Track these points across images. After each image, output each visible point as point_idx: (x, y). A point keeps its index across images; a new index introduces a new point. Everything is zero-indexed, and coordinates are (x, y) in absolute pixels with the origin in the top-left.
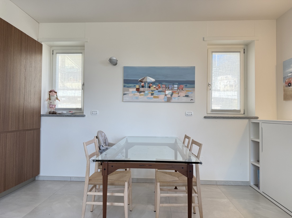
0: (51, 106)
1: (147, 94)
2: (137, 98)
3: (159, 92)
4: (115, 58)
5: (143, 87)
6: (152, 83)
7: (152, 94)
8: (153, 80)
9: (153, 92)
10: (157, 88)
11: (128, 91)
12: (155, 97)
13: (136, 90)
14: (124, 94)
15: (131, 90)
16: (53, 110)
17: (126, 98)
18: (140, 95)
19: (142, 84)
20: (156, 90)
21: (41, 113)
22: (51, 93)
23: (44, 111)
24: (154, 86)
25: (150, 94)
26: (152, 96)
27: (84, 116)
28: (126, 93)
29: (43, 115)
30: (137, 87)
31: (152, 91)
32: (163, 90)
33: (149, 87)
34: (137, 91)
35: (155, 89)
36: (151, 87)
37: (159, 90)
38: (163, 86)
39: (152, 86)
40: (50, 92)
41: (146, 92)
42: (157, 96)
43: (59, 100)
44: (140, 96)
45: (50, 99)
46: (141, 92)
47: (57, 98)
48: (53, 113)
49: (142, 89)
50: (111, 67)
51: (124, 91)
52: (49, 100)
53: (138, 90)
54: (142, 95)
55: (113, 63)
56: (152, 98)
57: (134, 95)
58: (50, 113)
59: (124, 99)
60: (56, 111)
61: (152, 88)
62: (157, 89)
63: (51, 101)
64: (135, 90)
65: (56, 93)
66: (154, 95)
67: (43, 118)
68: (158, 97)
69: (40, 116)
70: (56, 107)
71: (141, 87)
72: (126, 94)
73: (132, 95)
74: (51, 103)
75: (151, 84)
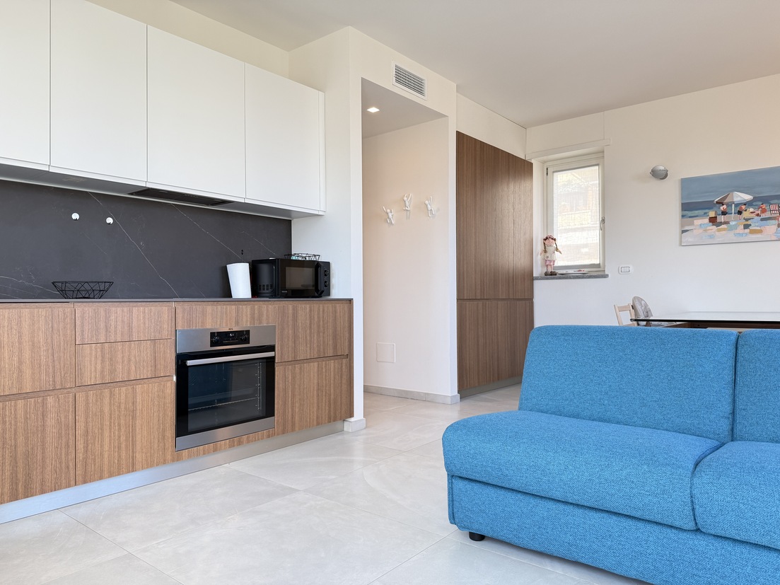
0: (547, 263)
1: (735, 227)
2: (711, 237)
3: (762, 220)
4: (662, 168)
5: (724, 213)
6: (745, 205)
7: (746, 227)
8: (748, 197)
9: (749, 222)
10: (759, 212)
11: (692, 224)
12: (753, 232)
13: (710, 222)
14: (683, 232)
15: (698, 222)
16: (550, 270)
17: (688, 238)
18: (719, 231)
19: (722, 208)
20: (757, 218)
21: (535, 275)
22: (547, 242)
23: (538, 271)
24: (752, 210)
25: (743, 227)
26: (747, 231)
27: (605, 276)
28: (686, 228)
29: (537, 278)
30: (712, 214)
31: (747, 220)
32: (773, 215)
33: (740, 213)
34: (711, 224)
35: (753, 215)
36: (744, 212)
37: (763, 216)
38: (772, 207)
39: (746, 210)
40: (545, 240)
41: (732, 223)
42: (759, 228)
43: (560, 252)
44: (717, 233)
45: (545, 251)
46: (721, 223)
47: (557, 249)
48: (551, 275)
49: (721, 218)
50: (656, 183)
51: (682, 225)
52: (543, 253)
53: (713, 220)
54: (724, 229)
55: (659, 175)
56: (746, 234)
57: (705, 231)
58: (546, 274)
59: (683, 240)
60: (557, 271)
61: (745, 214)
62: (758, 215)
63: (548, 254)
64: (707, 220)
65: (555, 240)
66: (751, 228)
67: (536, 283)
68: (760, 232)
69: (532, 279)
70: (556, 264)
71: (719, 215)
72: (687, 231)
73: (701, 231)
74: (548, 257)
75: (743, 207)
